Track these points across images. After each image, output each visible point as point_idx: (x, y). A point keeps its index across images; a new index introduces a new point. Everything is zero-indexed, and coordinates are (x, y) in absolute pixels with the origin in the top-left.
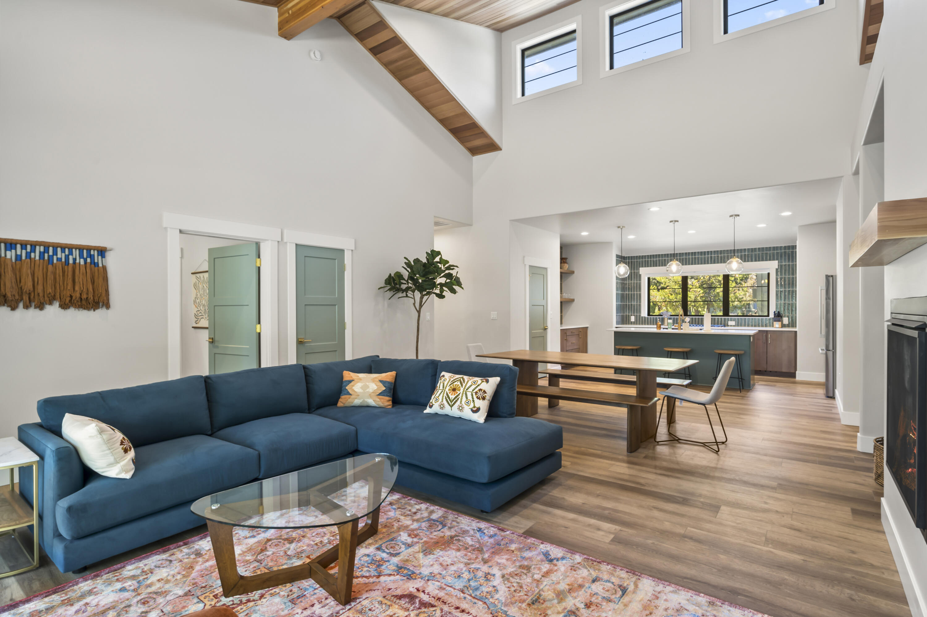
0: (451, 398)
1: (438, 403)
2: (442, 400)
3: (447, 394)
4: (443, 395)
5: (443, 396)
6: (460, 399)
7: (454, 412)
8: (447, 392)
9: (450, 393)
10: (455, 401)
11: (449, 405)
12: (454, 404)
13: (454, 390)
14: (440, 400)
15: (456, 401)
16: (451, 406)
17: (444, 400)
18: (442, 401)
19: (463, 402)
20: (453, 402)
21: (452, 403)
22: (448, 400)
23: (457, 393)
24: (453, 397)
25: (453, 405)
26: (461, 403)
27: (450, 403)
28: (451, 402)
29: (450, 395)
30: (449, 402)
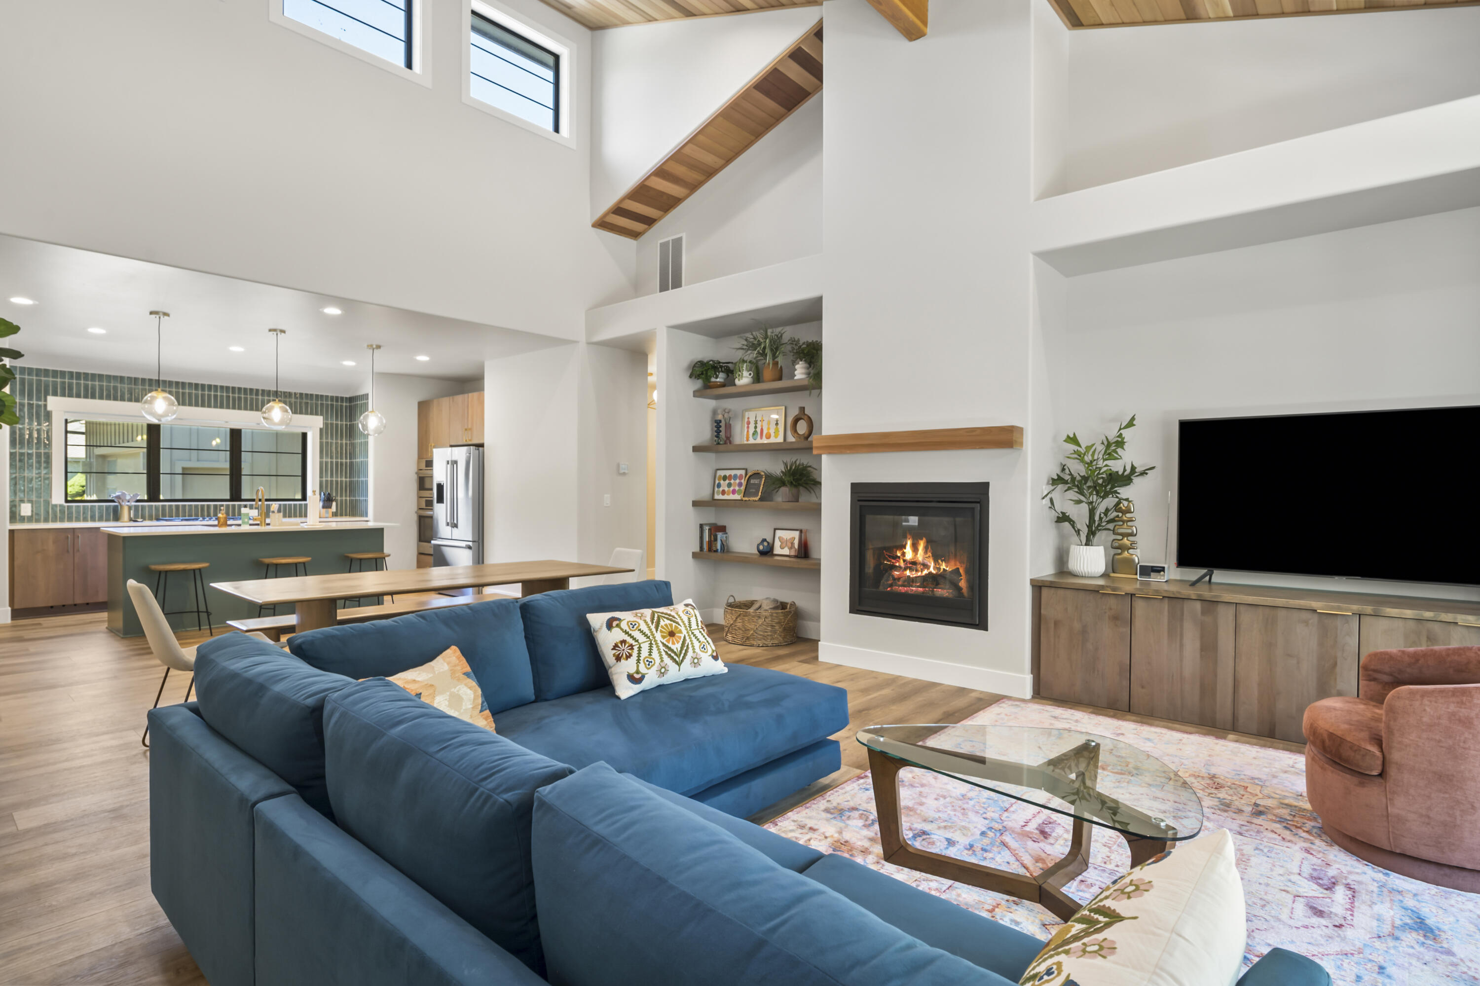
0: (675, 650)
1: (655, 668)
2: (661, 658)
3: (664, 645)
4: (659, 649)
5: (660, 652)
6: (690, 646)
7: (687, 671)
8: (663, 643)
9: (668, 641)
10: (684, 652)
11: (676, 662)
12: (684, 658)
13: (672, 634)
14: (658, 661)
15: (687, 651)
16: (679, 664)
17: (665, 657)
18: (662, 661)
19: (697, 650)
20: (682, 655)
21: (681, 658)
22: (673, 655)
23: (680, 637)
24: (679, 646)
25: (682, 661)
26: (694, 652)
27: (677, 659)
28: (679, 657)
29: (670, 645)
30: (675, 657)
